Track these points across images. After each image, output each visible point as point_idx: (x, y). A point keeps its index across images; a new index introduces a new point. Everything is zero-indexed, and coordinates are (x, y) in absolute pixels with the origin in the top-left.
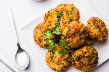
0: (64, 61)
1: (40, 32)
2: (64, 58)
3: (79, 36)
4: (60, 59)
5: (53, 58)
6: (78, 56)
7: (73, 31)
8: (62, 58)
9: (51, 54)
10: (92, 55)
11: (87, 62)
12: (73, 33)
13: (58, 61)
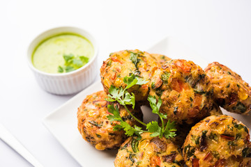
0: (165, 161)
1: (93, 107)
2: (164, 154)
3: (190, 86)
4: (153, 158)
5: (135, 159)
6: (201, 134)
7: (175, 72)
8: (160, 155)
9: (128, 151)
10: (235, 129)
11: (226, 152)
12: (175, 76)
13: (149, 163)
